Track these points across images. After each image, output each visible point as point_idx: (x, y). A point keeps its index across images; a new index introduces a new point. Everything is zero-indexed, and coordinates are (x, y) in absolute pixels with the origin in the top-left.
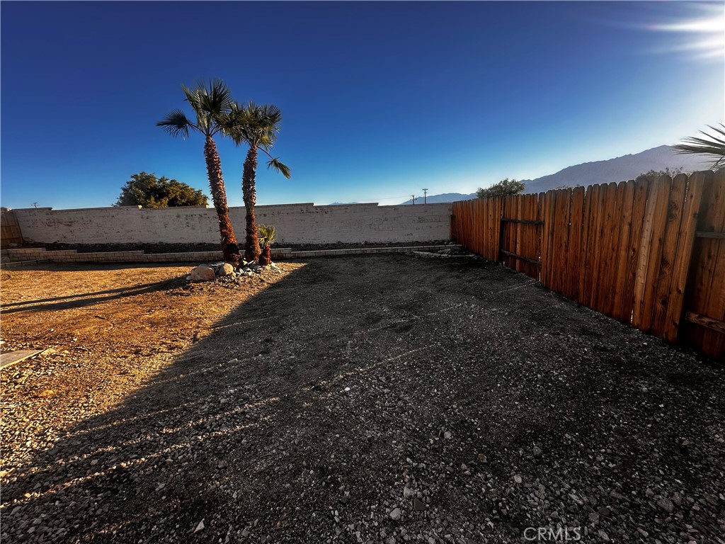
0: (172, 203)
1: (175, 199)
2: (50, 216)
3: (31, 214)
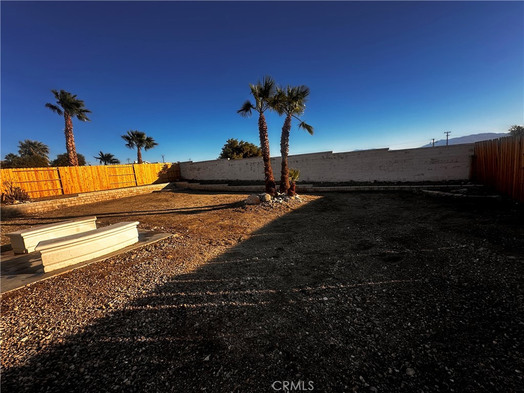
0: (245, 156)
1: (247, 153)
2: (191, 166)
3: (185, 164)
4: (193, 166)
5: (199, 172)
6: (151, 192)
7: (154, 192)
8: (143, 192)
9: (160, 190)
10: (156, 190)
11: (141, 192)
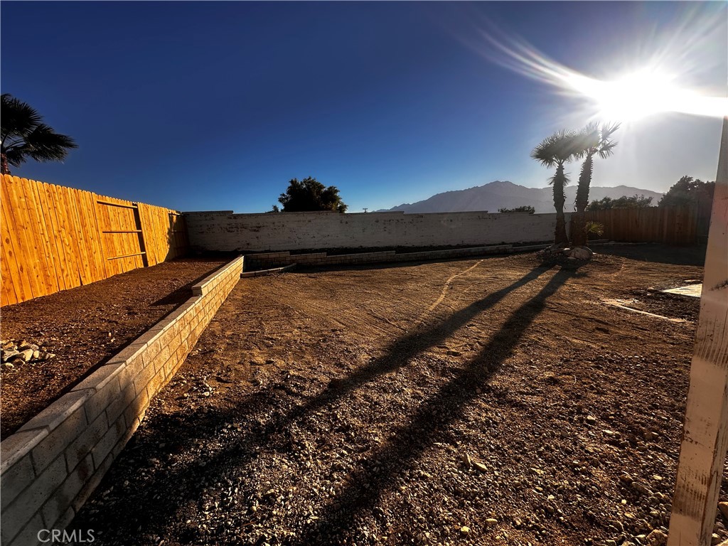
2: (233, 221)
3: (208, 218)
4: (239, 221)
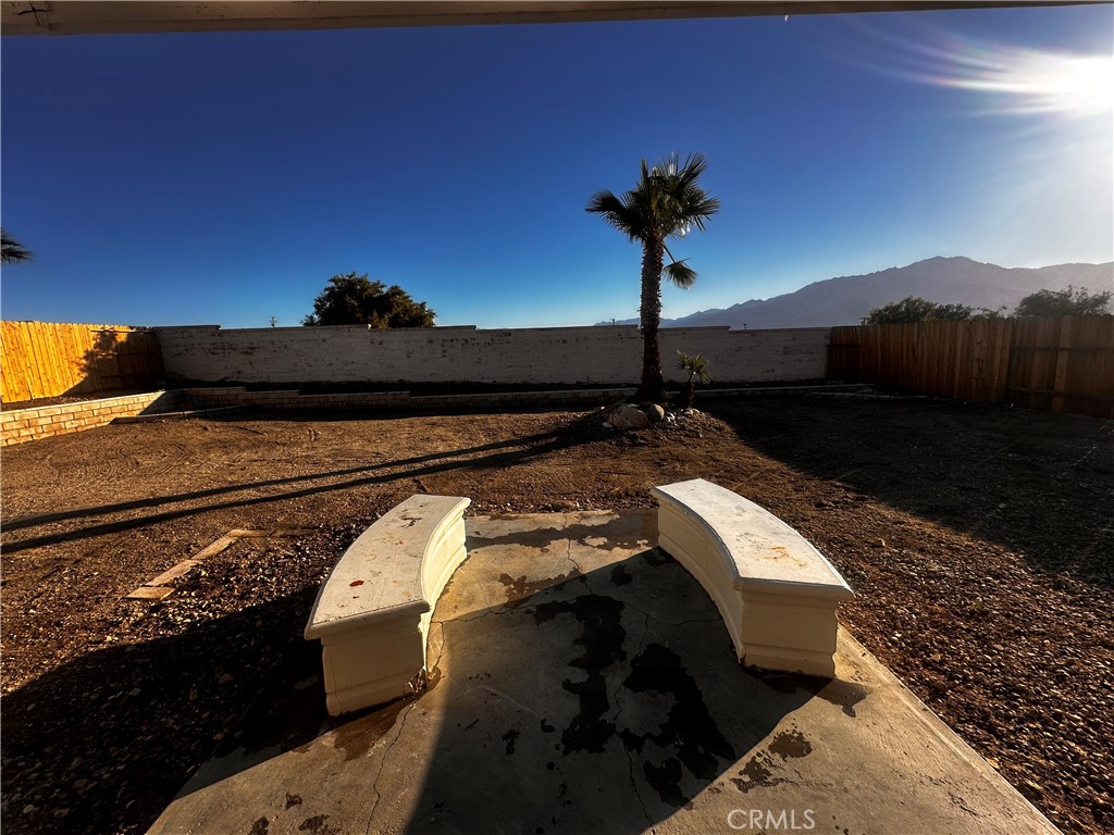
0: (395, 323)
1: (397, 315)
2: (217, 339)
3: (185, 335)
4: (226, 339)
5: (252, 358)
6: (106, 421)
7: (116, 422)
8: (76, 423)
9: (135, 414)
10: (124, 415)
11: (70, 426)
